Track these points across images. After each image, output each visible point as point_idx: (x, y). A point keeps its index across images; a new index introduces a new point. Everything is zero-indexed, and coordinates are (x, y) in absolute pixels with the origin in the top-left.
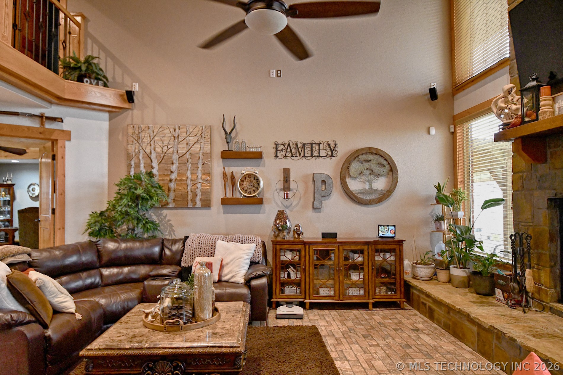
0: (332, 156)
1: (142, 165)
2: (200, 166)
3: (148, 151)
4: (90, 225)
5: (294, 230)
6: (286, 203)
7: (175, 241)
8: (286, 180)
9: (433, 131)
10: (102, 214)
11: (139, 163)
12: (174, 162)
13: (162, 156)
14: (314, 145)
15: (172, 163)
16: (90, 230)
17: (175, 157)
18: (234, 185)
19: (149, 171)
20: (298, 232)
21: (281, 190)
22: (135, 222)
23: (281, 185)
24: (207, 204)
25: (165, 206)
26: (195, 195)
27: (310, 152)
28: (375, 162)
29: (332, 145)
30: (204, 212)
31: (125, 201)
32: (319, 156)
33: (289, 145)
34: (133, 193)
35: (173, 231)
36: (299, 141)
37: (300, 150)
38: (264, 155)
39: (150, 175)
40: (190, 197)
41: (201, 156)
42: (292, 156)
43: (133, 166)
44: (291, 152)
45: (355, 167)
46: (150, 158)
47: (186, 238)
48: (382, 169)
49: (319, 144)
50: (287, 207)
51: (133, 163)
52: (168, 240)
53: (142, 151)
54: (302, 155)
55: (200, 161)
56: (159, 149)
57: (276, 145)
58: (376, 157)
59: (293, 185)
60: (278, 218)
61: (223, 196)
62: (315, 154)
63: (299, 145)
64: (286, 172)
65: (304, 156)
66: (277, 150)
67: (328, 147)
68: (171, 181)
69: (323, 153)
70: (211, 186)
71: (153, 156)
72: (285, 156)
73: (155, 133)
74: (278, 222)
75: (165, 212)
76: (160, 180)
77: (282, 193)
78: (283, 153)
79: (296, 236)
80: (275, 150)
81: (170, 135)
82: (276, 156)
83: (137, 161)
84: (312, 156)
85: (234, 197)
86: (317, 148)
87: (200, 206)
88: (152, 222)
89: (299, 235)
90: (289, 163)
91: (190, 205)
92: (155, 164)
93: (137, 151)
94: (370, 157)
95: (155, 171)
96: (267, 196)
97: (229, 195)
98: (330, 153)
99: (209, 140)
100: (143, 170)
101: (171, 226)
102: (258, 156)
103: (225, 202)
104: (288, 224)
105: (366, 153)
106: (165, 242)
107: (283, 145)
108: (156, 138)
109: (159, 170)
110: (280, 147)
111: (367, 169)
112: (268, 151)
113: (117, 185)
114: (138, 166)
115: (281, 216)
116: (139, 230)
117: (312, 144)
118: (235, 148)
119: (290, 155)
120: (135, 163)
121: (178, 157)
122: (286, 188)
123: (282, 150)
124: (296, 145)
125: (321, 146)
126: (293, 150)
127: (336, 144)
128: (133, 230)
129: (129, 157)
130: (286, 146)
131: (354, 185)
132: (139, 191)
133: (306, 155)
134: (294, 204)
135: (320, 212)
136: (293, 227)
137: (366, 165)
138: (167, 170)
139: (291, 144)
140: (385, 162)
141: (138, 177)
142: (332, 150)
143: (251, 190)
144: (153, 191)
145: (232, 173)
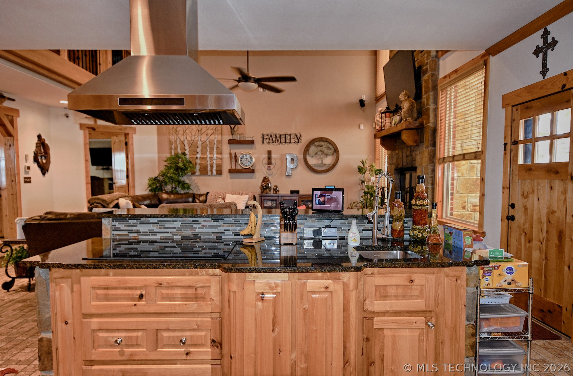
0: (298, 142)
1: (179, 148)
2: (215, 149)
3: (182, 139)
4: (150, 186)
5: (273, 189)
6: (269, 172)
7: (201, 195)
8: (269, 158)
9: (362, 127)
10: (155, 179)
11: (177, 147)
12: (199, 146)
13: (191, 142)
14: (287, 136)
15: (198, 147)
16: (150, 188)
17: (199, 143)
18: (236, 160)
19: (183, 152)
20: (276, 191)
21: (266, 164)
22: (177, 183)
23: (266, 161)
24: (219, 172)
25: (193, 173)
26: (212, 167)
27: (284, 140)
28: (325, 146)
29: (298, 136)
30: (219, 178)
31: (172, 170)
32: (290, 142)
33: (271, 135)
34: (176, 166)
35: (199, 189)
36: (278, 133)
37: (278, 138)
38: (255, 142)
39: (184, 154)
40: (209, 168)
41: (216, 142)
42: (273, 142)
43: (173, 148)
44: (272, 140)
45: (313, 149)
46: (184, 144)
47: (208, 193)
48: (330, 151)
49: (290, 135)
50: (270, 175)
51: (173, 147)
52: (197, 194)
53: (178, 139)
54: (279, 142)
55: (215, 145)
56: (189, 138)
57: (263, 135)
58: (326, 143)
59: (273, 161)
60: (263, 181)
61: (229, 168)
62: (288, 141)
63: (278, 136)
64: (269, 153)
65: (281, 143)
66: (263, 139)
67: (295, 137)
68: (197, 158)
69: (292, 141)
70: (222, 162)
71: (186, 143)
72: (269, 143)
73: (186, 128)
74: (263, 183)
75: (194, 178)
76: (190, 158)
77: (266, 166)
78: (268, 141)
79: (275, 192)
80: (262, 138)
81: (196, 129)
82: (263, 143)
83: (176, 146)
84: (285, 142)
85: (237, 168)
86: (289, 137)
87: (215, 174)
88: (187, 184)
89: (276, 192)
90: (271, 147)
91: (209, 173)
92: (187, 148)
93: (175, 139)
94: (322, 143)
95: (187, 152)
96: (257, 168)
97: (233, 167)
98: (297, 141)
99: (220, 132)
100: (180, 152)
101: (198, 186)
102: (252, 142)
103: (231, 171)
104: (270, 185)
105: (319, 141)
106: (196, 196)
107: (268, 135)
108: (187, 131)
109: (189, 151)
110: (266, 137)
111: (320, 151)
112: (258, 140)
113: (165, 161)
114: (176, 148)
115: (266, 180)
116: (179, 189)
117: (285, 135)
118: (237, 137)
119: (272, 142)
120: (174, 147)
121: (201, 143)
122: (269, 163)
123: (267, 139)
124: (276, 135)
125: (292, 136)
126: (274, 139)
127: (301, 135)
128: (176, 188)
129: (171, 143)
130: (269, 136)
131: (312, 161)
132: (181, 165)
133: (282, 142)
134: (274, 173)
135: (290, 178)
136: (273, 187)
137: (319, 148)
138: (194, 151)
139: (272, 135)
140: (331, 147)
141: (177, 155)
142: (298, 139)
143: (247, 164)
144: (187, 164)
145: (235, 153)
